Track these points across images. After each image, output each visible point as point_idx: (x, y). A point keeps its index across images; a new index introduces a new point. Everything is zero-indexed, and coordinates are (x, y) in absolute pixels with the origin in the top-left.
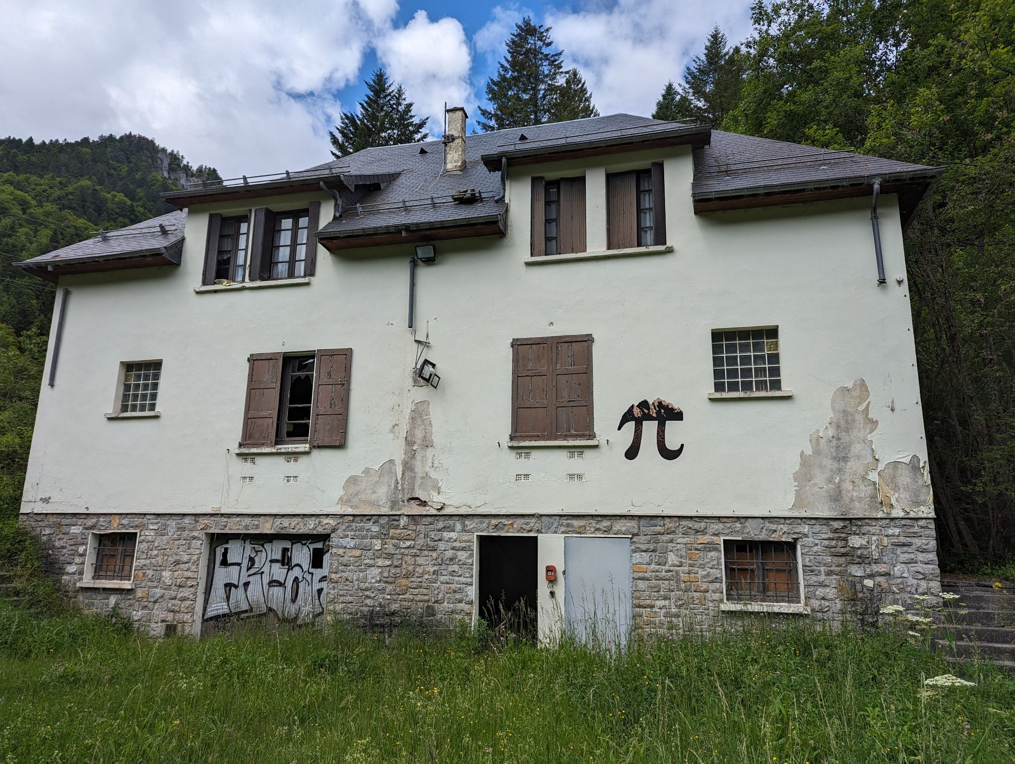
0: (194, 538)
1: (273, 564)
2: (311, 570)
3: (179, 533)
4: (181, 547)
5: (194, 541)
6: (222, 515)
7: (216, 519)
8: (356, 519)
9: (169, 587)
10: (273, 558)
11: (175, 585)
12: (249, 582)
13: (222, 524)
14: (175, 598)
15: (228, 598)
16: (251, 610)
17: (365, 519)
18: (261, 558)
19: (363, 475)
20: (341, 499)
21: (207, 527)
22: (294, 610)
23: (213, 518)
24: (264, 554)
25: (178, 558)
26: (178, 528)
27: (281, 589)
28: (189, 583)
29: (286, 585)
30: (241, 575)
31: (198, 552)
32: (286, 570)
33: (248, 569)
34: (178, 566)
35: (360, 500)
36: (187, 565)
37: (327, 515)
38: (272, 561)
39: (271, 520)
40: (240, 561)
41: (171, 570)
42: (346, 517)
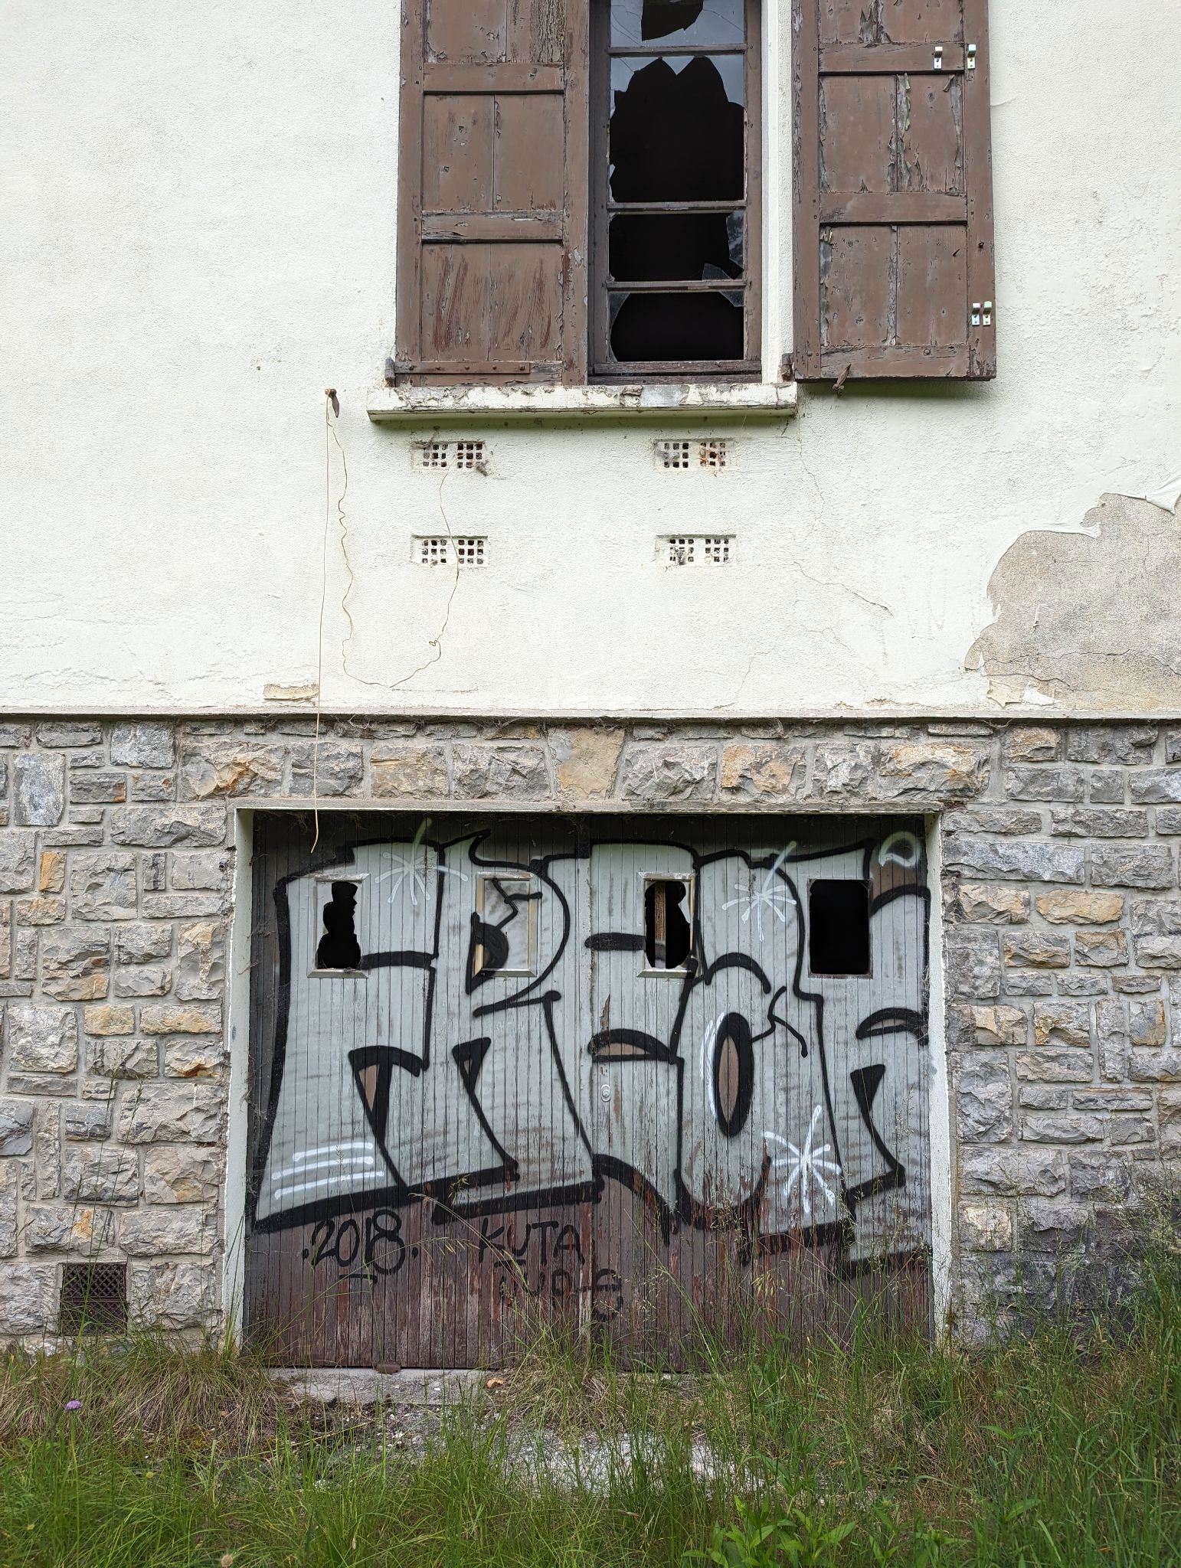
0: (181, 836)
1: (603, 957)
2: (811, 983)
3: (86, 812)
4: (107, 881)
5: (181, 854)
6: (330, 721)
7: (293, 742)
8: (1076, 739)
9: (61, 1082)
10: (603, 927)
11: (97, 1070)
12: (483, 1045)
13: (336, 766)
14: (100, 1134)
15: (378, 1118)
16: (508, 1170)
17: (1122, 742)
18: (536, 929)
19: (1094, 531)
20: (983, 643)
21: (247, 778)
22: (734, 1168)
23: (274, 740)
24: (551, 906)
25: (97, 934)
26: (81, 788)
27: (661, 1074)
28: (179, 1057)
29: (683, 1051)
30: (438, 1009)
31: (210, 903)
32: (677, 985)
33: (473, 982)
34: (101, 977)
35: (1087, 649)
36: (152, 971)
37: (919, 725)
38: (599, 943)
39: (605, 746)
40: (424, 946)
41: (63, 998)
42: (1021, 735)
